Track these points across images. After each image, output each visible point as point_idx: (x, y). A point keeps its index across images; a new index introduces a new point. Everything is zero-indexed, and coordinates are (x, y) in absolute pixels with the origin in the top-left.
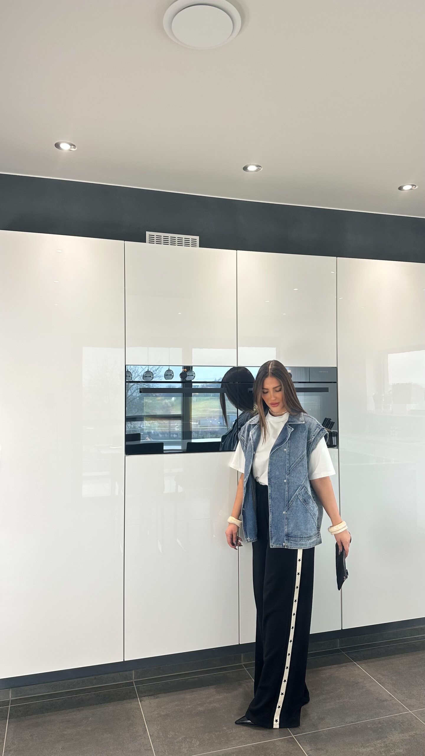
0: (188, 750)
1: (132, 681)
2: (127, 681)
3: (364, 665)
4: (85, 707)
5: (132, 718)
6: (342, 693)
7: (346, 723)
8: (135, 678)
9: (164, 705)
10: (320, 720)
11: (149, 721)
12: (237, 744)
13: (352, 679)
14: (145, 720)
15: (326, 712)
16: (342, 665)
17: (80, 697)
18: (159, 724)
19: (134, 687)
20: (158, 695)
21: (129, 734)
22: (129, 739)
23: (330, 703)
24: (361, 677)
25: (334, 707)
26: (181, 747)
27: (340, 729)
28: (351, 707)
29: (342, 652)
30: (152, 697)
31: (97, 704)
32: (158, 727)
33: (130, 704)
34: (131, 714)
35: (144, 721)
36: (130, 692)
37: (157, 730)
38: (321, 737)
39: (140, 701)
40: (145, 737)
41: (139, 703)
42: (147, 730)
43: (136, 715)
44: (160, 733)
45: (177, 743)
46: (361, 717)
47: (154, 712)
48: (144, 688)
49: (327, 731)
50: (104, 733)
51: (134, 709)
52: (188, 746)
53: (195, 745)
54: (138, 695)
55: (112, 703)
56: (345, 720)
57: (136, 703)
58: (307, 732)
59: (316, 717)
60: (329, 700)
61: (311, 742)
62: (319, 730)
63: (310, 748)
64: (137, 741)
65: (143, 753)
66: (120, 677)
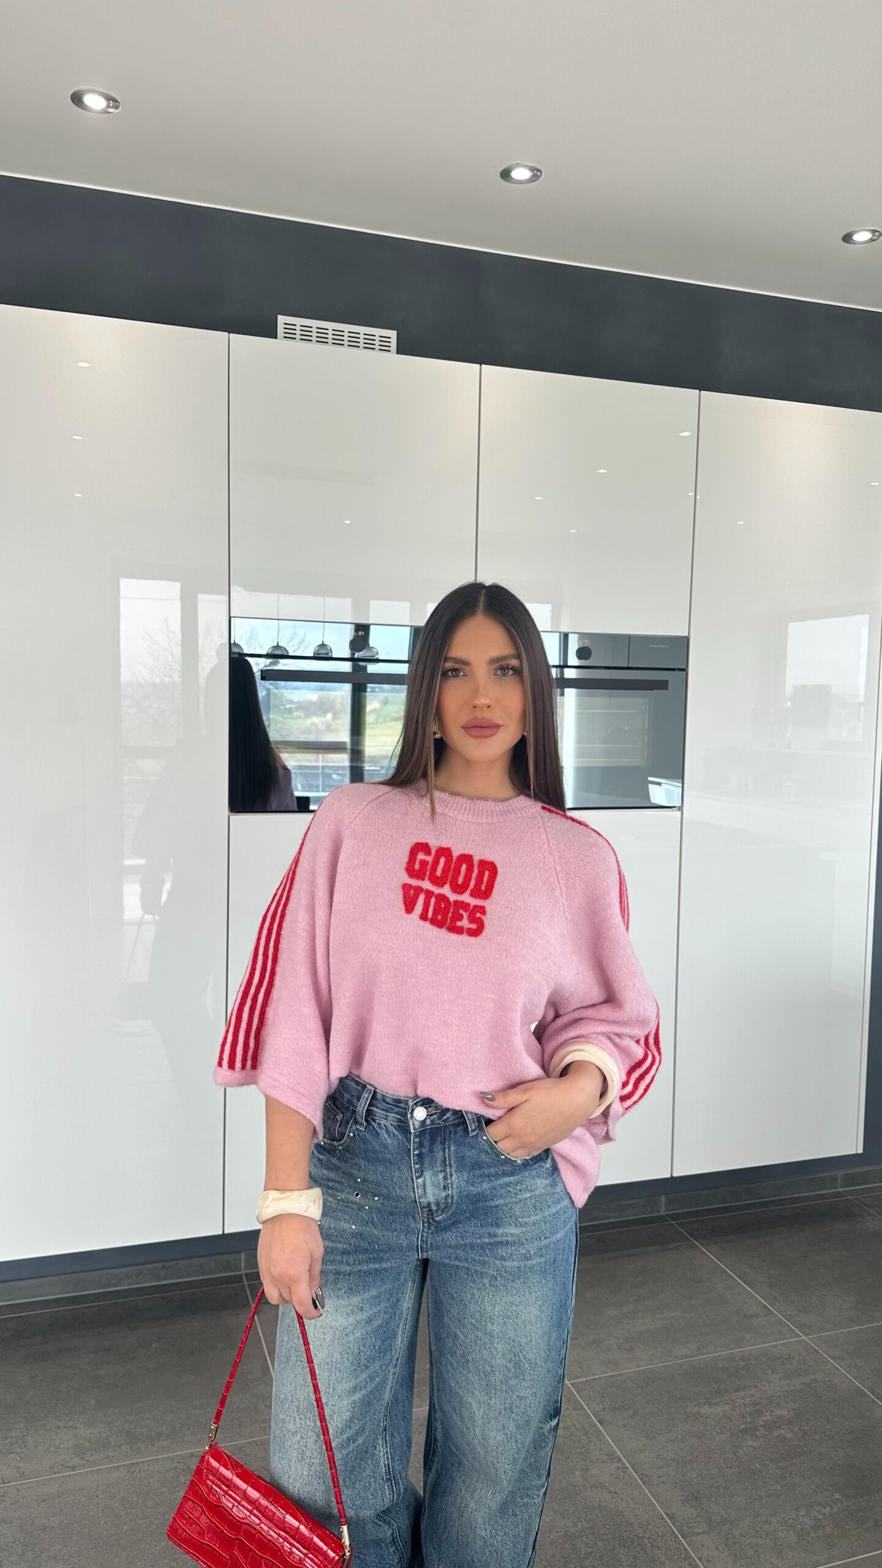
1: (239, 1273)
2: (229, 1273)
4: (143, 1323)
6: (668, 1300)
7: (675, 1358)
8: (246, 1268)
10: (623, 1352)
16: (667, 1246)
17: (133, 1304)
19: (244, 1285)
23: (643, 1319)
24: (705, 1270)
25: (652, 1326)
27: (663, 1369)
28: (686, 1328)
29: (668, 1221)
31: (168, 1318)
33: (235, 1318)
35: (265, 1352)
36: (236, 1295)
38: (624, 1385)
46: (704, 1348)
49: (635, 1373)
50: (182, 1374)
55: (199, 1315)
56: (672, 1353)
58: (596, 1375)
59: (615, 1347)
60: (640, 1315)
61: (605, 1395)
62: (621, 1372)
63: (601, 1407)
64: (249, 1390)
65: (262, 1413)
66: (216, 1264)
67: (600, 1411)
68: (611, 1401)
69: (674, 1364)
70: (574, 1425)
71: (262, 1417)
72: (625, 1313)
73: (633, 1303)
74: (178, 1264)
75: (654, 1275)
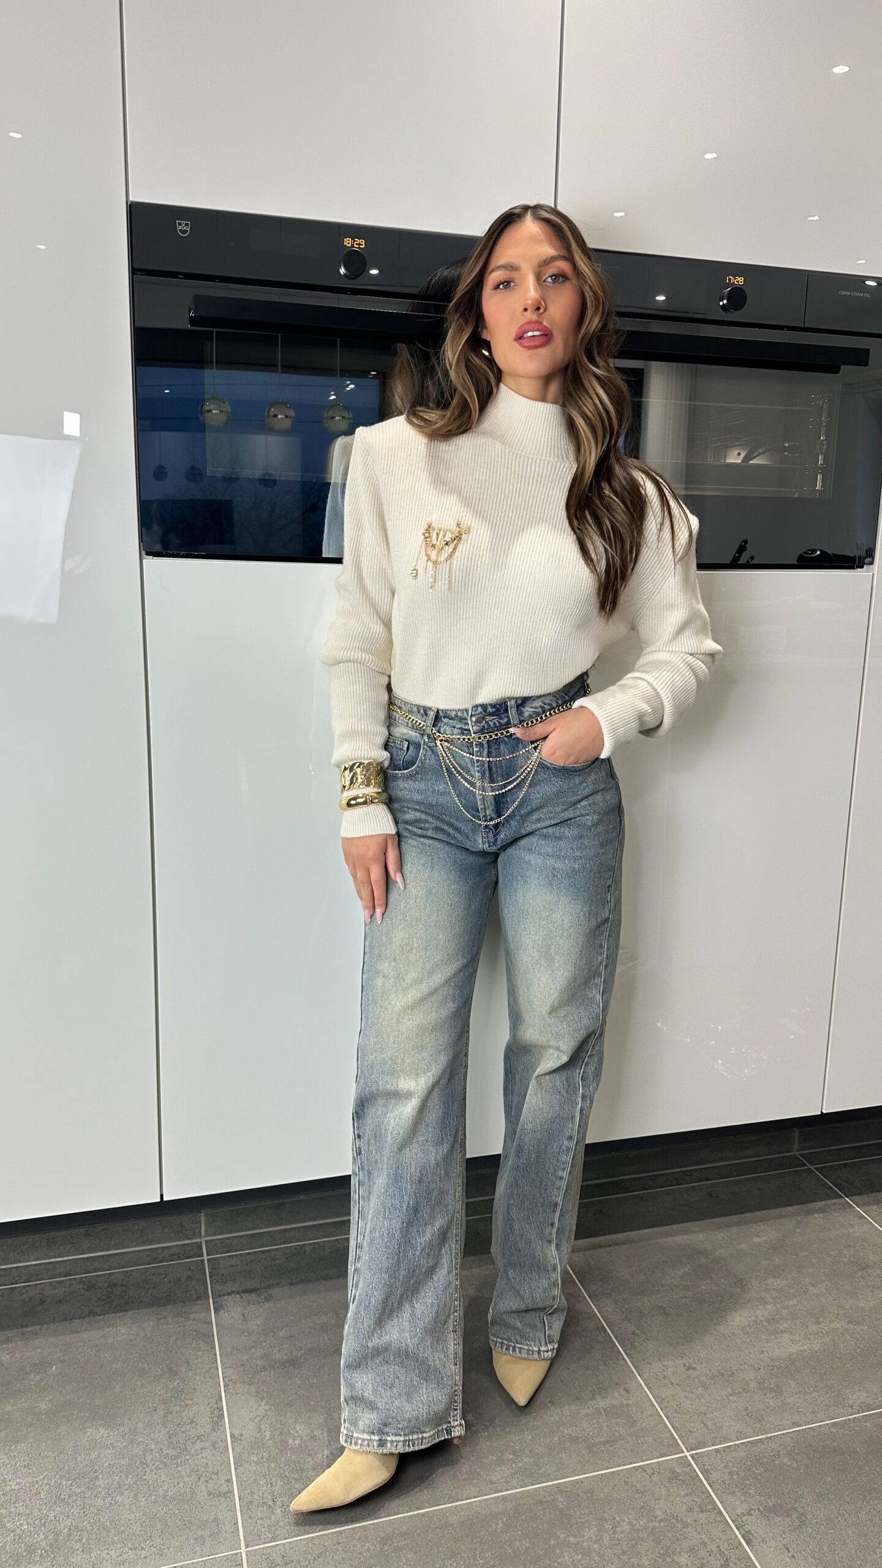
1: (198, 1240)
2: (183, 1240)
3: (875, 1207)
4: (45, 1326)
5: (183, 1369)
6: (824, 1300)
7: (850, 1409)
8: (207, 1234)
9: (287, 1326)
10: (768, 1395)
11: (235, 1383)
12: (508, 1482)
13: (845, 1252)
14: (223, 1378)
15: (783, 1366)
16: (809, 1206)
17: (38, 1291)
19: (203, 1260)
20: (270, 1292)
21: (167, 1430)
22: (164, 1449)
23: (791, 1333)
24: (871, 1247)
25: (806, 1347)
27: (833, 1430)
28: (858, 1351)
29: (805, 1165)
30: (253, 1296)
31: (83, 1318)
32: (260, 1406)
33: (183, 1319)
34: (182, 1354)
35: (219, 1382)
36: (190, 1278)
37: (256, 1417)
38: (777, 1462)
39: (216, 1310)
40: (213, 1445)
41: (211, 1314)
42: (224, 1417)
43: (196, 1359)
44: (264, 1428)
47: (253, 1350)
48: (232, 1266)
49: (792, 1438)
50: (88, 1425)
51: (193, 1339)
54: (212, 1287)
55: (129, 1313)
56: (844, 1399)
57: (203, 1315)
58: (731, 1440)
59: (753, 1384)
60: (785, 1325)
61: (748, 1482)
62: (769, 1435)
63: (745, 1506)
64: (188, 1460)
65: (202, 1508)
66: (163, 1229)
67: (742, 1513)
68: (760, 1494)
69: (849, 1419)
70: (704, 1544)
71: (200, 1516)
72: (761, 1321)
73: (771, 1303)
74: (107, 1229)
75: (797, 1255)
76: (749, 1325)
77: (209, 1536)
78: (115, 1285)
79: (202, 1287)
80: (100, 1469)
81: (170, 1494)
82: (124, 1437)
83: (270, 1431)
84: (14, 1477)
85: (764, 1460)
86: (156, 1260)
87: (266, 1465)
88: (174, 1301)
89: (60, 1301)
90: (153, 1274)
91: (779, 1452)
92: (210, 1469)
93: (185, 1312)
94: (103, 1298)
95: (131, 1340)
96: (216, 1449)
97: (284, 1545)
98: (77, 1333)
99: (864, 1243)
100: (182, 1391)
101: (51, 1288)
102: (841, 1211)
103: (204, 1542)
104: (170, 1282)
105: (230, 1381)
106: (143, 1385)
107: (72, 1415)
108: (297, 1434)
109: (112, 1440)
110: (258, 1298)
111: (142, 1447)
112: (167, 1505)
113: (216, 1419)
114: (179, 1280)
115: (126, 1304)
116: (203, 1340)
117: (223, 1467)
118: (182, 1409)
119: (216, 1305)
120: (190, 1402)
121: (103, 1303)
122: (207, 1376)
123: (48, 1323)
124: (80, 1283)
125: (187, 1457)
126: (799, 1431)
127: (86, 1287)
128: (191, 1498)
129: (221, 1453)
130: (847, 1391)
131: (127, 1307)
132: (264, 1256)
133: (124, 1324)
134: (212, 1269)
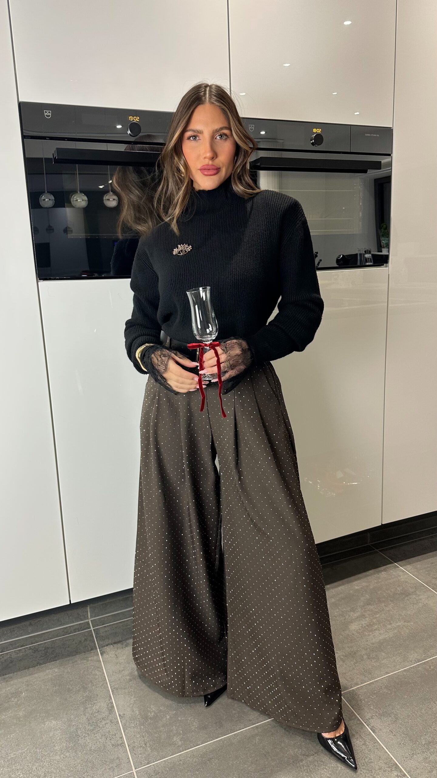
0: (182, 738)
1: (87, 621)
2: (80, 621)
3: (409, 566)
4: (15, 673)
5: (90, 685)
6: (391, 613)
7: (411, 663)
8: (91, 617)
10: (373, 661)
11: (117, 689)
13: (398, 589)
14: (111, 688)
15: (378, 646)
16: (380, 569)
17: (8, 656)
18: (133, 693)
19: (91, 630)
20: (128, 642)
21: (86, 717)
22: (86, 727)
23: (379, 630)
24: (409, 585)
25: (387, 636)
26: (171, 734)
27: (404, 673)
28: (411, 635)
29: (375, 550)
30: (119, 645)
31: (34, 667)
32: (131, 699)
33: (85, 661)
34: (88, 678)
35: (109, 690)
36: (86, 640)
37: (130, 705)
38: (381, 692)
39: (102, 654)
40: (111, 721)
41: (99, 657)
42: (114, 707)
43: (96, 679)
44: (135, 710)
45: (163, 726)
46: (428, 651)
47: (123, 672)
48: (106, 631)
49: (386, 680)
50: (45, 720)
51: (92, 670)
52: (181, 732)
53: (193, 728)
54: (98, 643)
55: (58, 661)
56: (407, 658)
57: (95, 658)
58: (359, 685)
59: (365, 657)
60: (376, 627)
61: (369, 703)
62: (376, 680)
63: (370, 715)
64: (99, 730)
65: (110, 753)
66: (69, 617)
68: (376, 708)
69: (411, 667)
71: (110, 757)
72: (365, 626)
73: (367, 617)
74: (41, 621)
75: (377, 593)
76: (360, 629)
77: (116, 766)
78: (48, 648)
79: (93, 644)
80: (55, 741)
81: (93, 748)
82: (65, 724)
83: (138, 710)
84: (12, 751)
85: (375, 692)
86: (67, 633)
87: (139, 727)
88: (79, 652)
89: (21, 660)
90: (67, 641)
91: (381, 687)
92: (111, 733)
93: (86, 657)
94: (43, 655)
95: (61, 675)
96: (112, 723)
97: (154, 765)
98: (32, 675)
99: (406, 584)
100: (91, 697)
101: (15, 653)
102: (394, 570)
103: (114, 770)
104: (76, 643)
105: (114, 688)
106: (70, 697)
107: (37, 716)
108: (151, 710)
109: (59, 726)
110: (122, 646)
111: (75, 727)
112: (92, 754)
113: (111, 708)
114: (80, 642)
115: (55, 657)
116: (97, 670)
117: (117, 731)
118: (92, 705)
119: (101, 652)
120: (96, 702)
121: (43, 658)
122: (102, 687)
123: (16, 671)
124: (30, 649)
125: (99, 729)
126: (389, 676)
127: (33, 651)
128: (104, 749)
129: (115, 725)
130: (408, 654)
131: (56, 658)
132: (121, 625)
133: (57, 667)
134: (97, 634)
